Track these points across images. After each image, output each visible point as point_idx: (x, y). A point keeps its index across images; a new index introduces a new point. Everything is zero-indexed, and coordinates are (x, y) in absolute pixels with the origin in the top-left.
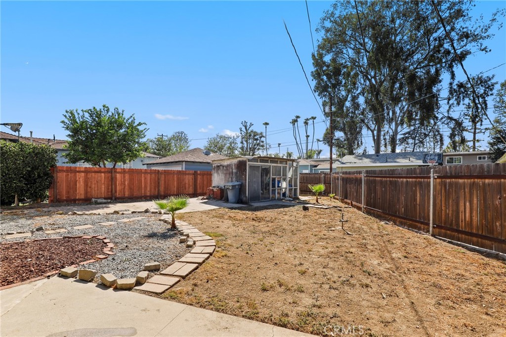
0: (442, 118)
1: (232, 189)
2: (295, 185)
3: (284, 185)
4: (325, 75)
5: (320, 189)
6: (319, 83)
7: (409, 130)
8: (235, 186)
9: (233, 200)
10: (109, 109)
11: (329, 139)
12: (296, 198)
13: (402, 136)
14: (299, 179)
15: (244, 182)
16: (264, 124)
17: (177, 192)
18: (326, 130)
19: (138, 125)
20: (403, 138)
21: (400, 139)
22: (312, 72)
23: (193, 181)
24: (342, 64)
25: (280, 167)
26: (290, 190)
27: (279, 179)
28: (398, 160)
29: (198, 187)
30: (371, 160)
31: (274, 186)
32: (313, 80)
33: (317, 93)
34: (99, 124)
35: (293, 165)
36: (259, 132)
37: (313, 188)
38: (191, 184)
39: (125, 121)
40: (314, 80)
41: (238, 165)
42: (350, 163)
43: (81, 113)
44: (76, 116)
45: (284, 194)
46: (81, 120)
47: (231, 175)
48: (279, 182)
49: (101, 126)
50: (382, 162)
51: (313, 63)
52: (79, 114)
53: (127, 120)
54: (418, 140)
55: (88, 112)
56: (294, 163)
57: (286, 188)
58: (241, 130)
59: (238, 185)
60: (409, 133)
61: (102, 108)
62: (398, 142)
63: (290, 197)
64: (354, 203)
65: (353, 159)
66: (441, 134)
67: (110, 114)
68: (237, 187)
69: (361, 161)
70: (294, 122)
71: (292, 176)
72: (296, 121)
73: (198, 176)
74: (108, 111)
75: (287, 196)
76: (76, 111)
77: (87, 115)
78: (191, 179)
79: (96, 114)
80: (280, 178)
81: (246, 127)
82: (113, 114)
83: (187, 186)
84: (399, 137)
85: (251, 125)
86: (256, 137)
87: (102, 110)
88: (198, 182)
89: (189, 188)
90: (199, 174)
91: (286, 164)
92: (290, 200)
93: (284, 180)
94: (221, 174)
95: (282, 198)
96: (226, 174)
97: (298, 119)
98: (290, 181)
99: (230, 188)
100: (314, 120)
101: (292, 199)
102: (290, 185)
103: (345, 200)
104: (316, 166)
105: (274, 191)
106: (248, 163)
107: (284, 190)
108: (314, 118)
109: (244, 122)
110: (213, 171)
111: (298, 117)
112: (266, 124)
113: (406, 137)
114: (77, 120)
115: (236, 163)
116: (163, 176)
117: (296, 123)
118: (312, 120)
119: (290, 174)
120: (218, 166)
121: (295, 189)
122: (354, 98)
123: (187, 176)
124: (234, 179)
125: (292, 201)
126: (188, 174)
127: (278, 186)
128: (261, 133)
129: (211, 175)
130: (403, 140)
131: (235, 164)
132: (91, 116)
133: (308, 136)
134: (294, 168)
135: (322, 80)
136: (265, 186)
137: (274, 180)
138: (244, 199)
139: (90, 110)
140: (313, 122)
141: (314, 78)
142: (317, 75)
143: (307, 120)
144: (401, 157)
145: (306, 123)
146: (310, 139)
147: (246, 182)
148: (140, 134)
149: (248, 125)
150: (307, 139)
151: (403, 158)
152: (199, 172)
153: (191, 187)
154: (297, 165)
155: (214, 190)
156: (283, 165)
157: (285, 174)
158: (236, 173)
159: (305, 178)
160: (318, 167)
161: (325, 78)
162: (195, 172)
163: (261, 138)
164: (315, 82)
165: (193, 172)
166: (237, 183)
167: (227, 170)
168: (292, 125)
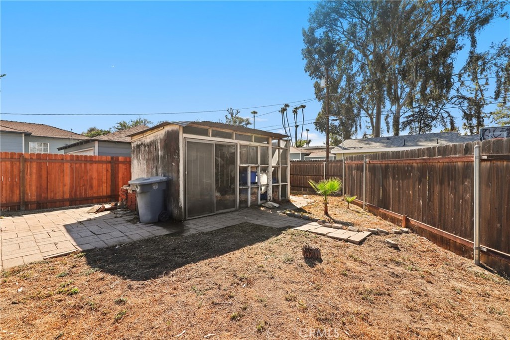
0: (452, 98)
1: (142, 192)
2: (284, 179)
3: (264, 179)
4: (316, 53)
5: (332, 187)
6: (310, 62)
7: (412, 113)
8: (151, 184)
11: (321, 124)
12: (285, 203)
13: (406, 120)
14: (289, 169)
15: (175, 175)
16: (252, 113)
17: (70, 194)
18: (319, 114)
20: (407, 121)
21: (403, 123)
22: (303, 50)
23: (109, 174)
24: (336, 41)
25: (257, 147)
26: (275, 189)
27: (255, 170)
28: (420, 144)
30: (382, 145)
31: (244, 181)
32: (303, 59)
33: (308, 73)
35: (279, 145)
36: (245, 118)
37: (318, 186)
38: (104, 178)
40: (305, 59)
41: (165, 141)
42: (355, 148)
45: (264, 196)
47: (155, 162)
48: (254, 174)
50: (399, 146)
51: (304, 40)
54: (424, 123)
56: (281, 141)
57: (267, 186)
58: (227, 118)
59: (159, 183)
60: (413, 115)
62: (400, 126)
63: (274, 201)
64: (413, 221)
65: (357, 143)
66: (451, 117)
69: (368, 146)
70: (283, 110)
71: (278, 164)
72: (285, 110)
73: (121, 165)
75: (269, 198)
78: (104, 172)
80: (257, 167)
81: (232, 115)
83: (95, 183)
84: (402, 120)
85: (238, 112)
86: (242, 124)
89: (99, 186)
90: (122, 162)
91: (268, 143)
92: (274, 208)
93: (265, 170)
94: (142, 161)
95: (260, 202)
96: (148, 160)
97: (287, 108)
98: (275, 173)
99: (138, 190)
100: (304, 109)
101: (277, 205)
102: (275, 179)
103: (382, 210)
104: (308, 155)
105: (243, 191)
106: (182, 136)
107: (263, 188)
108: (304, 107)
109: (230, 109)
110: (132, 155)
111: (287, 106)
112: (255, 113)
113: (411, 120)
115: (162, 137)
116: (34, 165)
117: (285, 112)
118: (302, 109)
119: (273, 161)
120: (139, 147)
121: (282, 185)
122: (350, 78)
123: (95, 166)
124: (160, 171)
125: (278, 208)
126: (102, 162)
127: (253, 183)
128: (247, 120)
129: (130, 163)
130: (408, 123)
131: (161, 140)
133: (297, 126)
134: (281, 151)
135: (314, 59)
136: (225, 184)
137: (244, 171)
138: (176, 212)
140: (303, 110)
141: (305, 57)
142: (308, 53)
143: (297, 108)
144: (421, 139)
145: (295, 112)
146: (299, 129)
147: (178, 177)
149: (235, 112)
150: (296, 129)
151: (426, 141)
152: (121, 159)
153: (104, 185)
154: (286, 146)
155: (129, 191)
156: (262, 145)
157: (265, 161)
158: (163, 157)
159: (298, 168)
160: (311, 156)
161: (317, 57)
162: (112, 158)
163: (247, 124)
164: (305, 61)
165: (109, 158)
166: (161, 178)
167: (150, 152)
168: (281, 113)
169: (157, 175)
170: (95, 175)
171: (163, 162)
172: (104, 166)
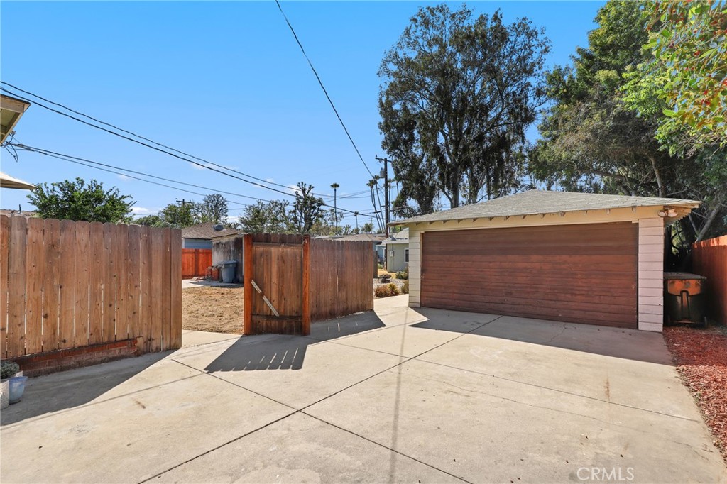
1: (225, 268)
6: (388, 138)
8: (229, 264)
9: (228, 280)
10: (83, 182)
15: (240, 260)
16: (332, 186)
19: (121, 198)
22: (380, 123)
23: (194, 260)
29: (201, 267)
32: (381, 134)
33: (386, 150)
34: (71, 200)
36: (317, 197)
38: (191, 264)
39: (105, 194)
40: (383, 134)
41: (234, 242)
43: (51, 187)
44: (45, 190)
46: (51, 194)
47: (229, 253)
49: (73, 201)
52: (48, 188)
53: (108, 193)
55: (59, 186)
59: (232, 264)
61: (76, 181)
67: (86, 187)
68: (231, 266)
70: (373, 184)
72: (375, 182)
73: (201, 255)
74: (83, 184)
76: (45, 185)
77: (57, 189)
78: (191, 259)
79: (68, 188)
81: (304, 191)
82: (89, 187)
85: (311, 187)
86: (313, 205)
87: (76, 183)
88: (201, 262)
89: (188, 268)
90: (202, 253)
94: (219, 252)
96: (224, 252)
97: (378, 181)
99: (223, 267)
109: (301, 184)
110: (213, 249)
111: (377, 177)
112: (335, 186)
114: (46, 194)
115: (233, 240)
117: (375, 186)
118: (395, 182)
120: (217, 244)
123: (186, 255)
124: (232, 258)
126: (188, 253)
128: (320, 200)
129: (211, 253)
132: (62, 189)
138: (240, 278)
139: (61, 183)
141: (383, 131)
142: (386, 128)
143: (389, 182)
148: (124, 208)
149: (307, 187)
152: (201, 250)
153: (191, 268)
155: (213, 270)
158: (233, 251)
162: (196, 250)
163: (319, 205)
164: (383, 137)
165: (194, 250)
166: (232, 261)
167: (225, 248)
168: (370, 187)
169: (230, 260)
170: (185, 261)
171: (234, 253)
172: (191, 255)
